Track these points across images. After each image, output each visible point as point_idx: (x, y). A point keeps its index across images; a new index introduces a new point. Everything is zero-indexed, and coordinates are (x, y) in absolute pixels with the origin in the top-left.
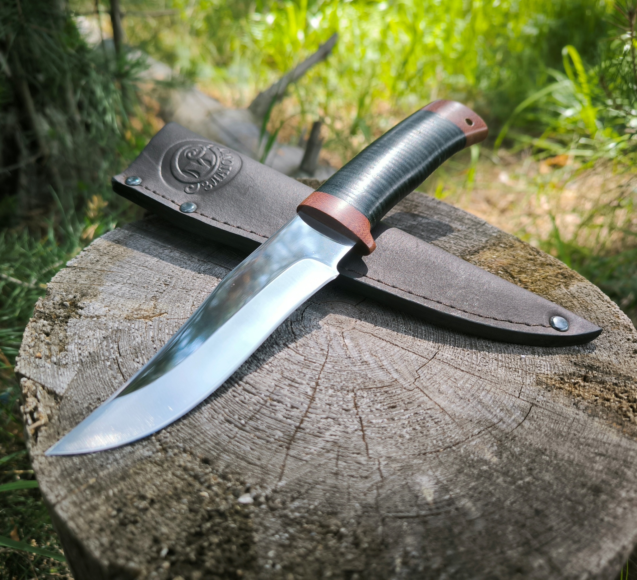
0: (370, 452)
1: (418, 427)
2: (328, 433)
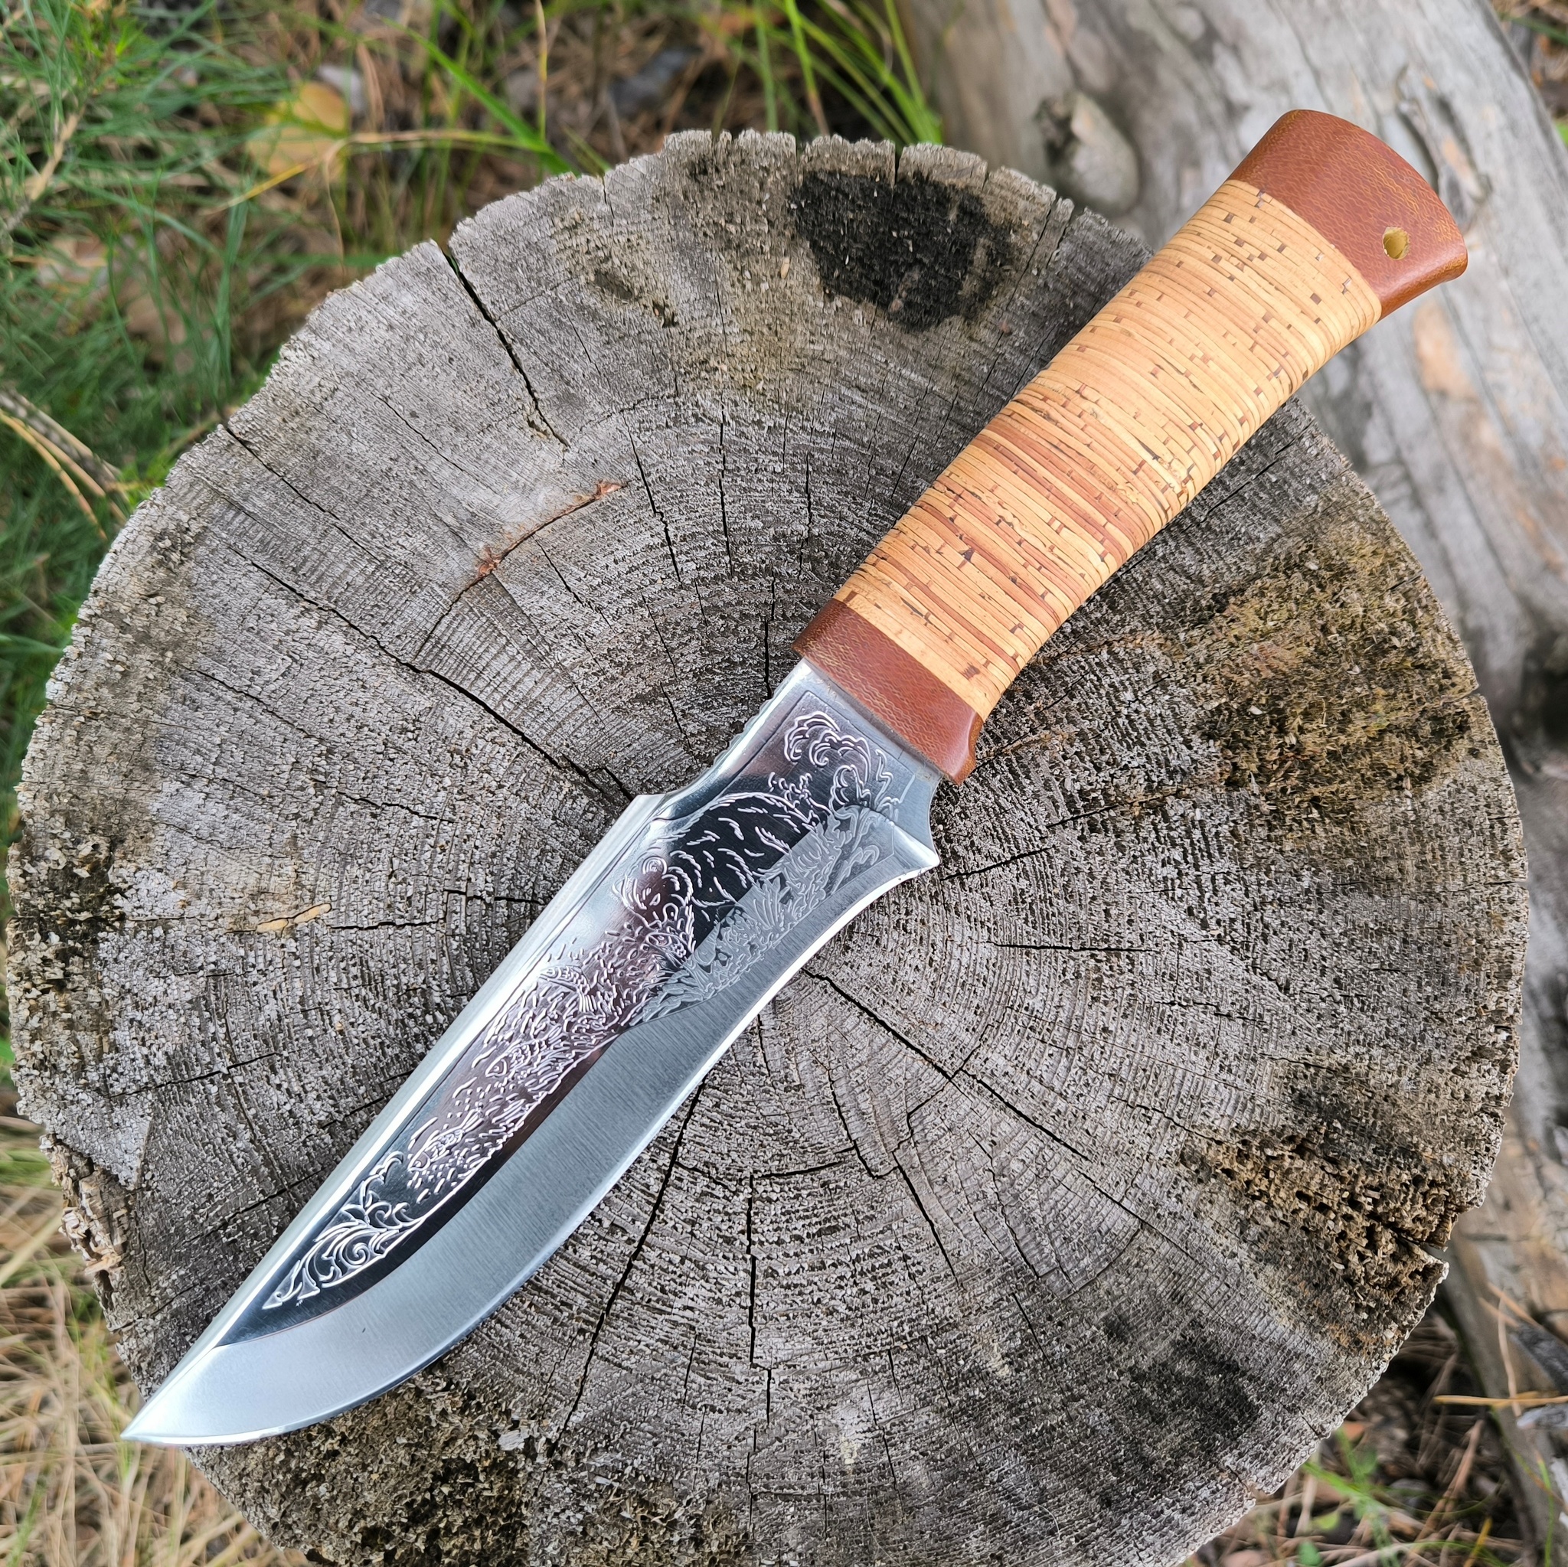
0: (758, 1351)
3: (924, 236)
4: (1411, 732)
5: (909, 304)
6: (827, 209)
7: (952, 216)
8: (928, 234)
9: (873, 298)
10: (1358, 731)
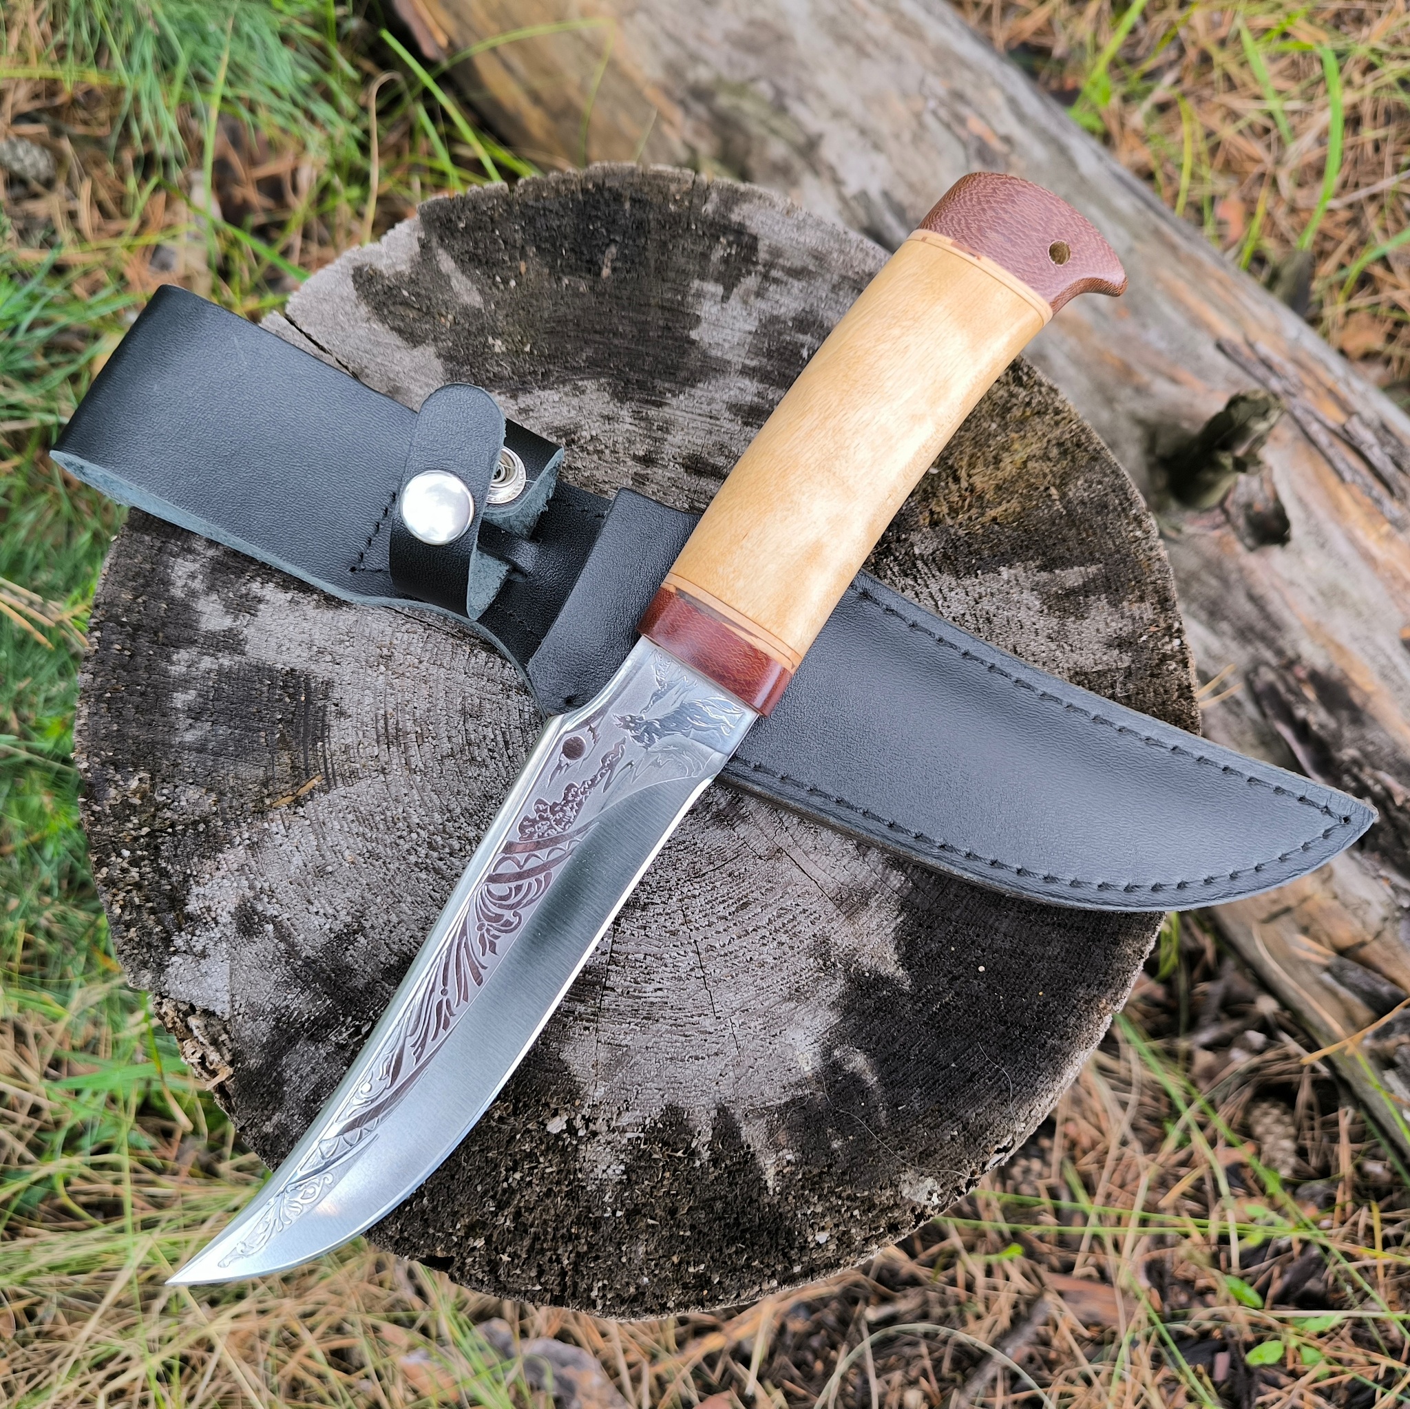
0: (717, 1008)
1: (784, 938)
2: (650, 988)
3: (611, 222)
4: (1046, 457)
5: (614, 270)
6: (540, 222)
7: (627, 206)
8: (614, 221)
9: (589, 271)
10: (1008, 467)
